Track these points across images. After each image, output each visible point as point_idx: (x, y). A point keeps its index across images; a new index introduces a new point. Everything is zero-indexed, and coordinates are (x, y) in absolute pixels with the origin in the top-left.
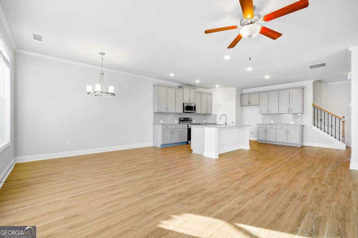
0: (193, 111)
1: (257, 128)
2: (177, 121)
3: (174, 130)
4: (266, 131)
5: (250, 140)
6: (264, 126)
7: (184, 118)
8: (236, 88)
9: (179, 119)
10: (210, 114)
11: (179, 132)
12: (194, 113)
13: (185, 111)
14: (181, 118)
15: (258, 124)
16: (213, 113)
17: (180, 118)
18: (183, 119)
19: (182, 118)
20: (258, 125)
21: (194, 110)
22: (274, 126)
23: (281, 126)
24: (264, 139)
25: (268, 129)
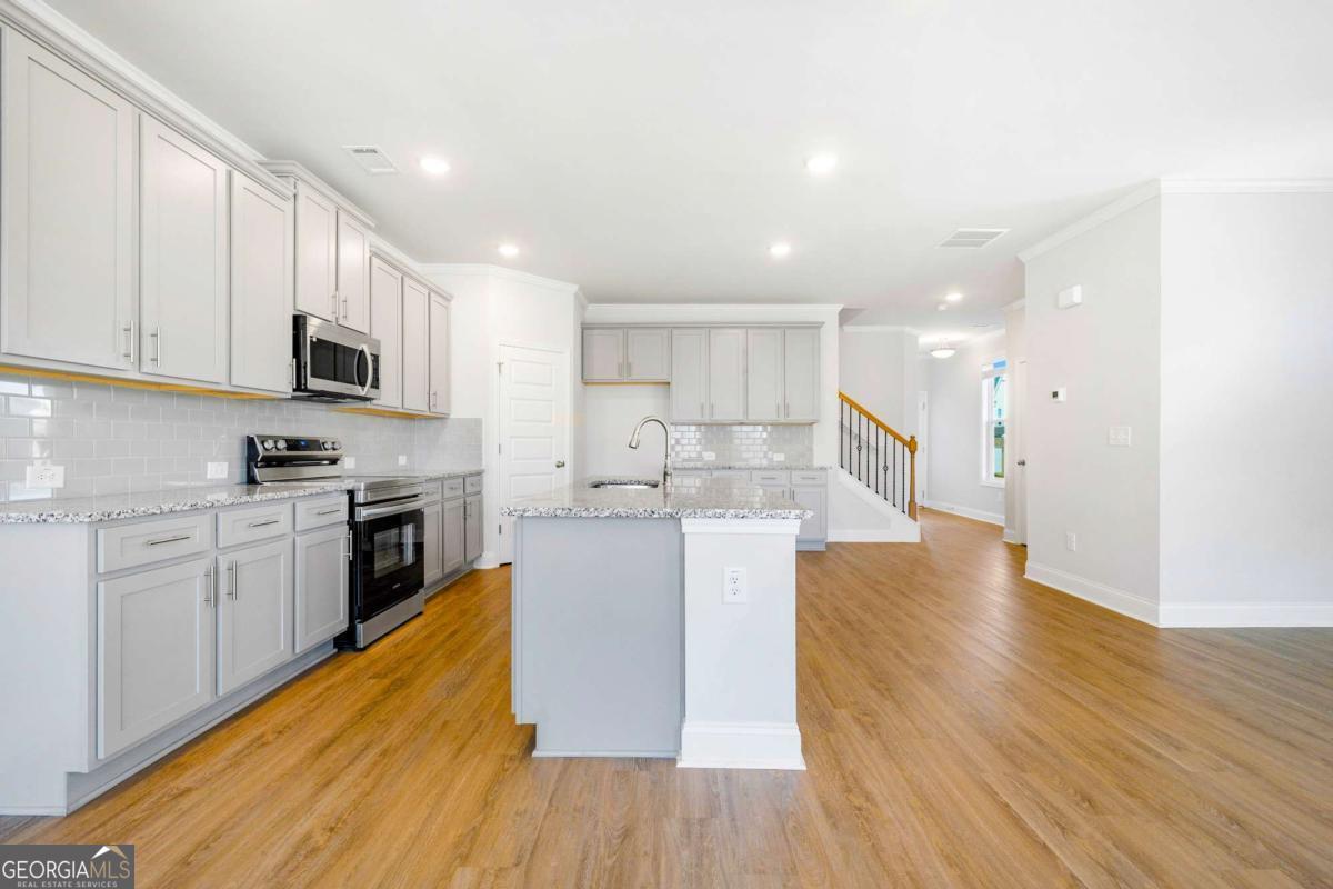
0: (361, 392)
3: (242, 556)
7: (293, 444)
8: (575, 287)
9: (238, 452)
10: (442, 418)
11: (284, 563)
12: (368, 405)
13: (315, 384)
14: (263, 440)
16: (459, 411)
17: (250, 442)
18: (282, 444)
19: (276, 440)
21: (372, 386)
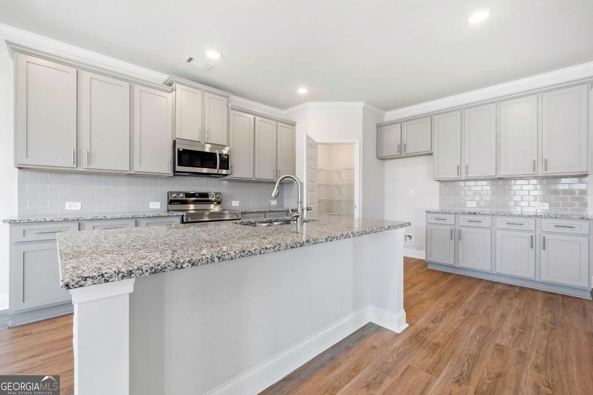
0: (215, 171)
1: (425, 224)
2: (157, 205)
4: (456, 236)
5: (404, 257)
6: (451, 219)
7: (191, 195)
8: (362, 104)
12: (227, 177)
14: (171, 192)
15: (428, 212)
17: (167, 194)
19: (179, 193)
20: (430, 215)
21: (221, 168)
22: (486, 221)
23: (510, 220)
24: (451, 262)
25: (463, 229)
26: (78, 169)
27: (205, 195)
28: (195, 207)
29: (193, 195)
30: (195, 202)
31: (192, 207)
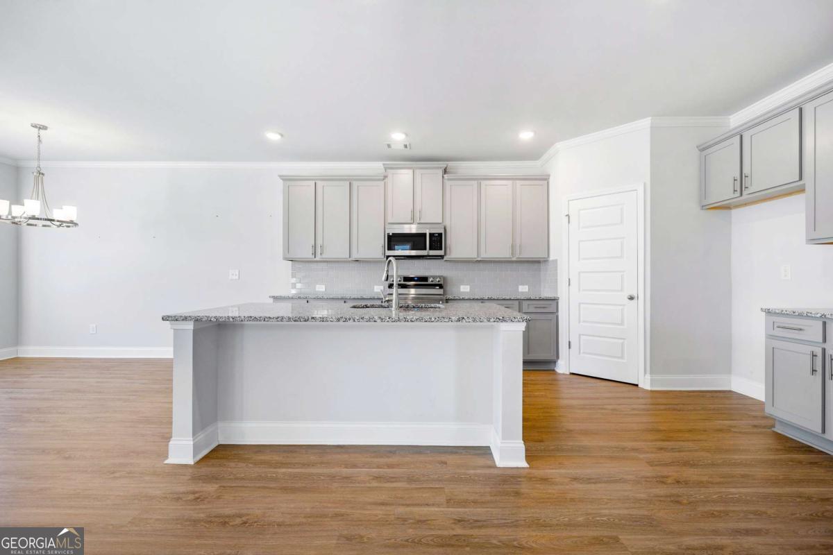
0: (425, 252)
4: (826, 369)
6: (812, 329)
10: (544, 260)
13: (388, 252)
15: (767, 312)
20: (770, 318)
21: (431, 249)
26: (315, 259)
27: (425, 279)
28: (416, 291)
29: (411, 279)
30: (416, 286)
31: (413, 291)
